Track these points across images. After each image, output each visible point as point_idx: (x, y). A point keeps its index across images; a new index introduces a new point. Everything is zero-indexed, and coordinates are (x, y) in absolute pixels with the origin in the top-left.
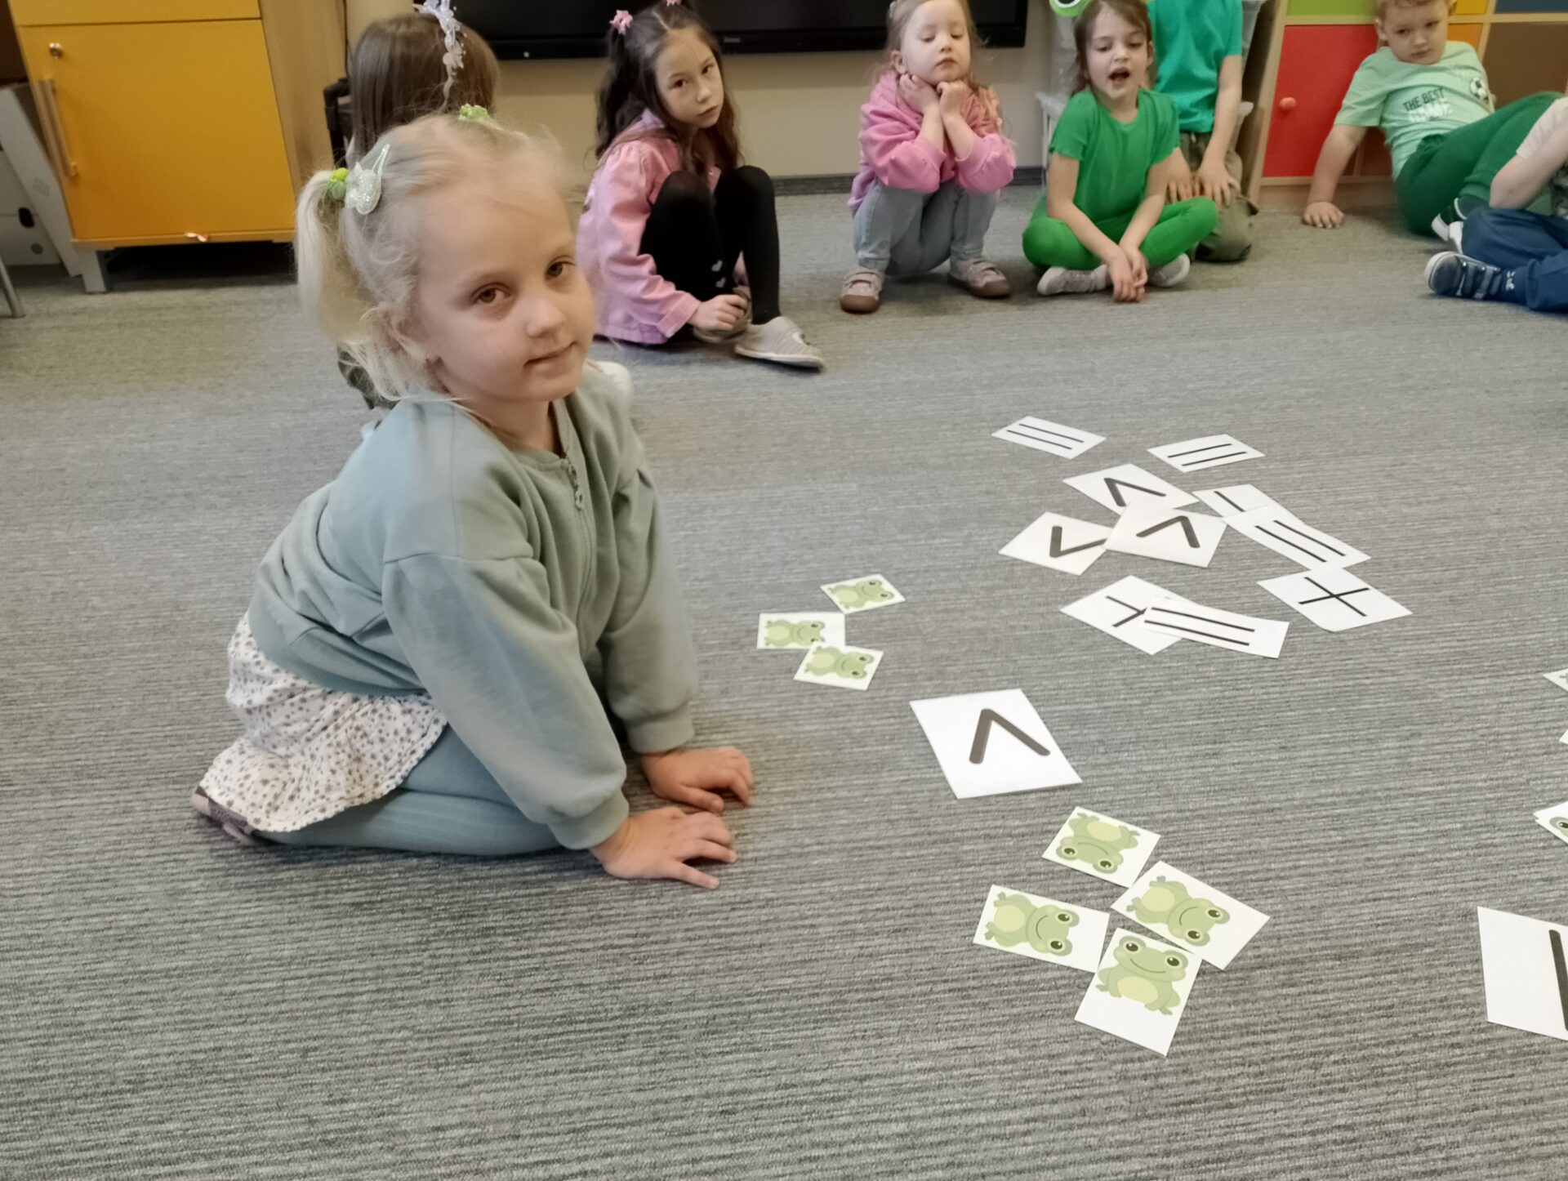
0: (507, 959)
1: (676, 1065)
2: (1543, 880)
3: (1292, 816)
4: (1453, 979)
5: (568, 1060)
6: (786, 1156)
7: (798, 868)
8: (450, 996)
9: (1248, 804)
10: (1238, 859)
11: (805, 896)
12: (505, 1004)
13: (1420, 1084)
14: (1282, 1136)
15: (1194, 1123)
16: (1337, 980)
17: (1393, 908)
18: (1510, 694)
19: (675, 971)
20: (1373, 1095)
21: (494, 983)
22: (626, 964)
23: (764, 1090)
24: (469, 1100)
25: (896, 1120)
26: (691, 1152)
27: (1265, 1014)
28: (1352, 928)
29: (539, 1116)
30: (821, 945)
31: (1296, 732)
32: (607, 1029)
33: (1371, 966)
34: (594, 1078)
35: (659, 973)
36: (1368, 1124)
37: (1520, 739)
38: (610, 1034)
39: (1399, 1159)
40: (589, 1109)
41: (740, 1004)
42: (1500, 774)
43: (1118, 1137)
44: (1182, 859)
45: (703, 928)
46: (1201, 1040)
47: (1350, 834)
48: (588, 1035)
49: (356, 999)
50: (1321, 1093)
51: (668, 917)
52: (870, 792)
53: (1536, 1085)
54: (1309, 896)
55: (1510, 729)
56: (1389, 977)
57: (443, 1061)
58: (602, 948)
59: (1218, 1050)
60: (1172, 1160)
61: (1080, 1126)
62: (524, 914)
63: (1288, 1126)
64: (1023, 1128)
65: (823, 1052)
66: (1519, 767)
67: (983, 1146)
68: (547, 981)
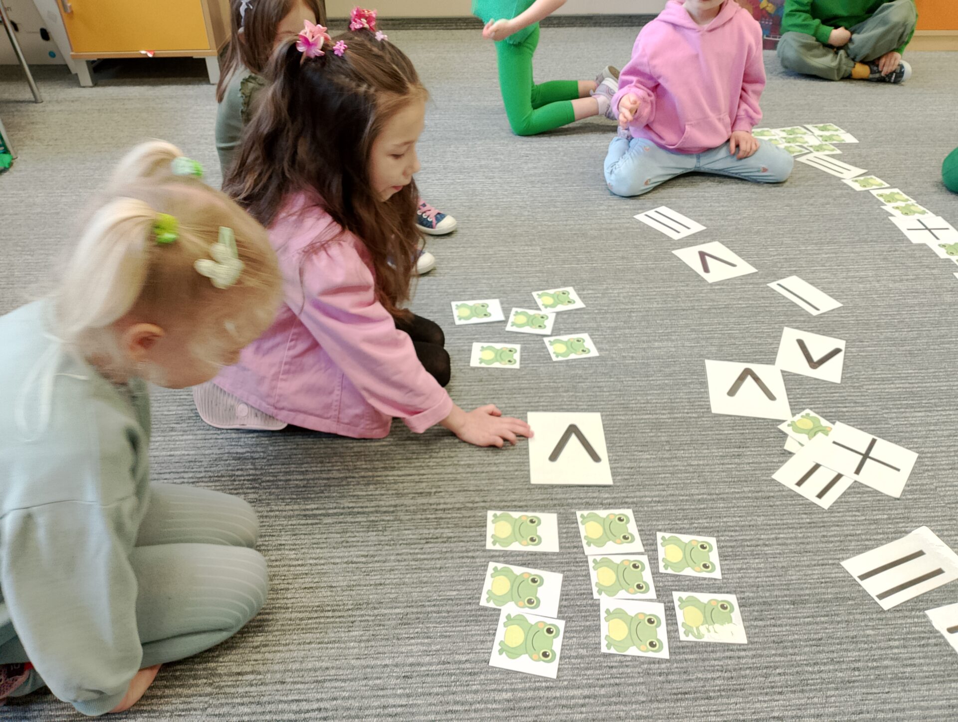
0: (290, 566)
1: (381, 643)
3: (780, 503)
4: (863, 624)
5: (318, 635)
6: (438, 708)
7: (469, 517)
9: (754, 492)
10: (742, 530)
11: (471, 537)
12: (286, 596)
13: (829, 693)
15: (685, 708)
16: (790, 618)
17: (833, 571)
18: (936, 424)
19: (388, 582)
20: (799, 698)
21: (281, 582)
22: (360, 575)
23: (431, 664)
24: (259, 656)
25: (506, 691)
26: (383, 701)
28: (805, 583)
29: (297, 670)
30: (477, 570)
32: (343, 617)
33: (813, 610)
34: (331, 648)
35: (378, 582)
37: (936, 457)
38: (344, 620)
40: (327, 668)
41: (423, 606)
42: (919, 482)
43: (638, 713)
44: (706, 528)
45: (407, 554)
46: (698, 652)
48: (332, 620)
50: (767, 694)
51: (387, 545)
52: (519, 468)
53: (902, 700)
54: (782, 559)
55: (932, 449)
56: (823, 619)
58: (346, 563)
59: (707, 659)
61: (616, 704)
62: (303, 537)
63: (743, 714)
64: (581, 701)
65: (468, 642)
66: (933, 477)
67: (556, 712)
68: (311, 582)
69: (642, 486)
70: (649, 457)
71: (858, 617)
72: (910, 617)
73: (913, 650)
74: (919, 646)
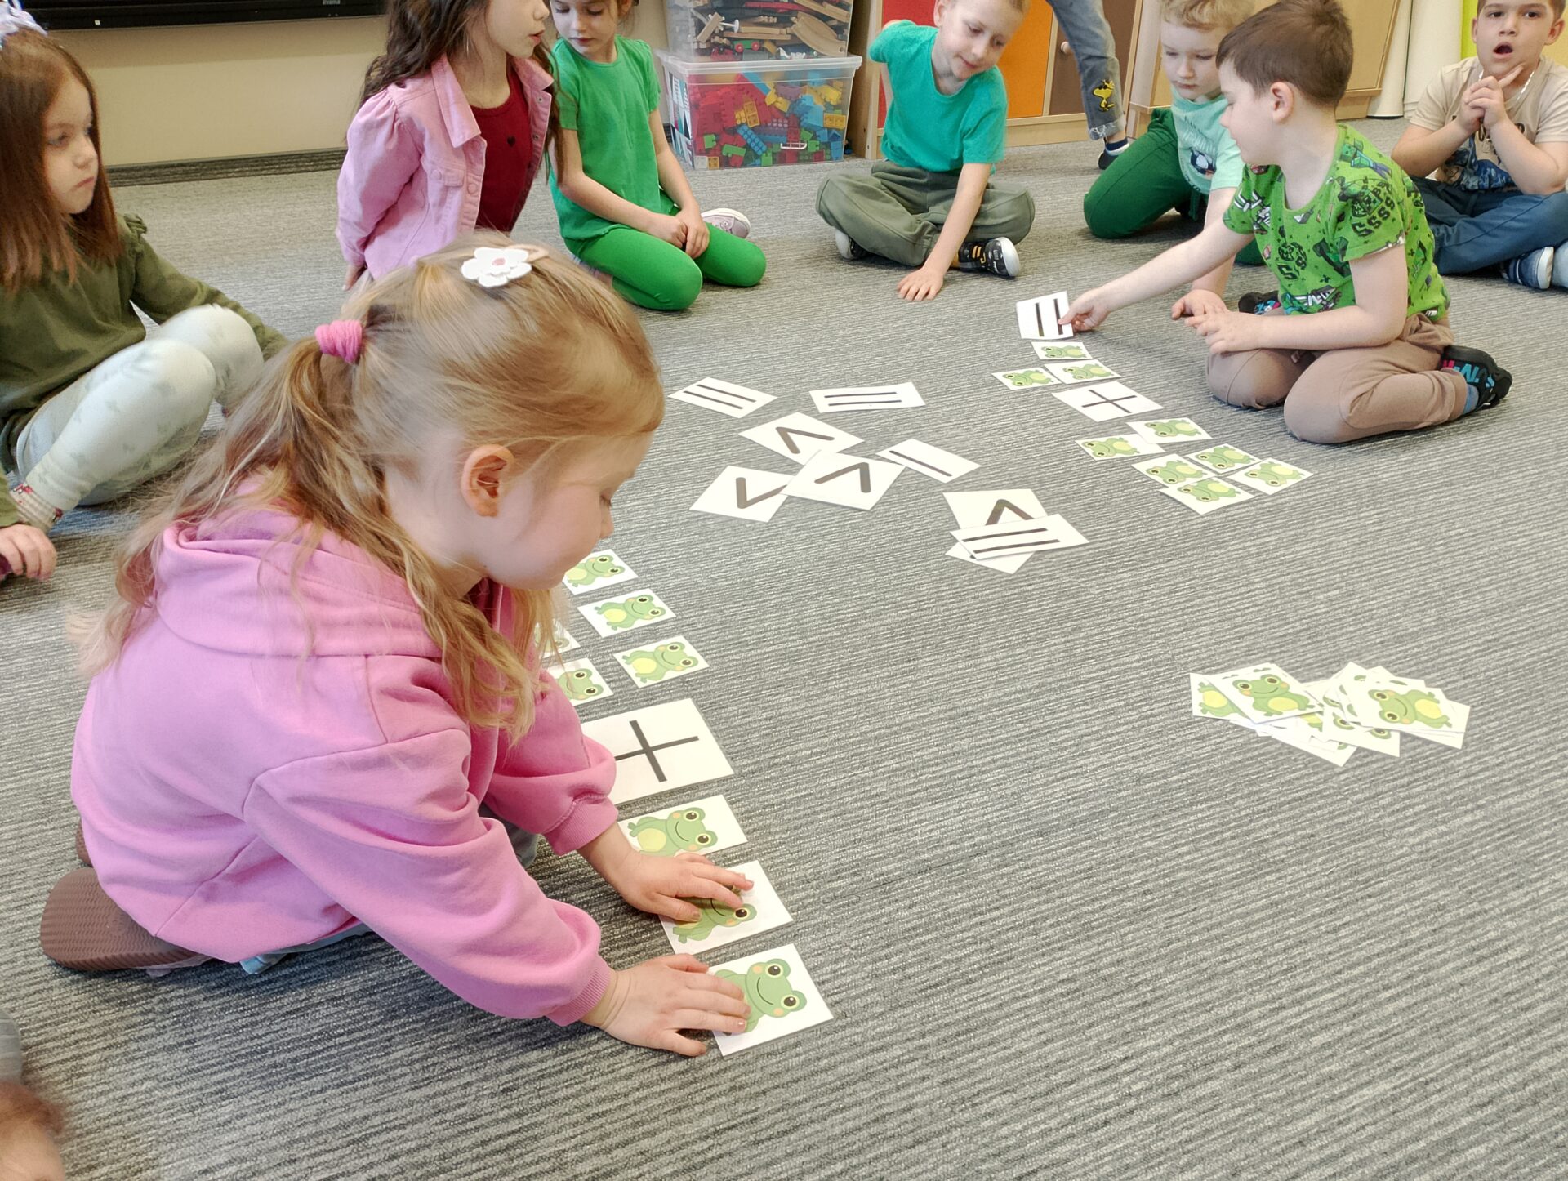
1: (449, 1056)
2: (1196, 739)
3: (983, 717)
4: (1137, 836)
5: (333, 1075)
6: (574, 1117)
8: (191, 1036)
9: (946, 711)
12: (254, 1034)
13: (1123, 931)
14: (1017, 999)
15: (941, 1003)
16: (1043, 854)
17: (1078, 783)
18: (1148, 583)
20: (1087, 948)
21: (239, 1015)
22: (379, 969)
24: (235, 1136)
26: (479, 1136)
27: (987, 895)
28: (1048, 806)
29: (313, 1136)
31: (976, 641)
32: (370, 1036)
33: (1069, 837)
34: (363, 1087)
36: (1086, 974)
37: (1162, 621)
38: (373, 1040)
39: (1116, 999)
40: (366, 1118)
42: (1150, 654)
43: (878, 1030)
44: (897, 770)
46: (936, 929)
47: (1036, 724)
48: (350, 1046)
49: (86, 1060)
50: (1043, 954)
53: (1214, 914)
54: (1008, 785)
55: (1152, 613)
56: (1084, 844)
57: (197, 1103)
59: (952, 934)
60: (928, 1040)
63: (1021, 989)
66: (1164, 645)
67: (759, 1066)
68: (296, 1002)
69: (791, 739)
70: (790, 699)
71: (1127, 829)
72: (1192, 814)
73: (1208, 851)
74: (1214, 844)
